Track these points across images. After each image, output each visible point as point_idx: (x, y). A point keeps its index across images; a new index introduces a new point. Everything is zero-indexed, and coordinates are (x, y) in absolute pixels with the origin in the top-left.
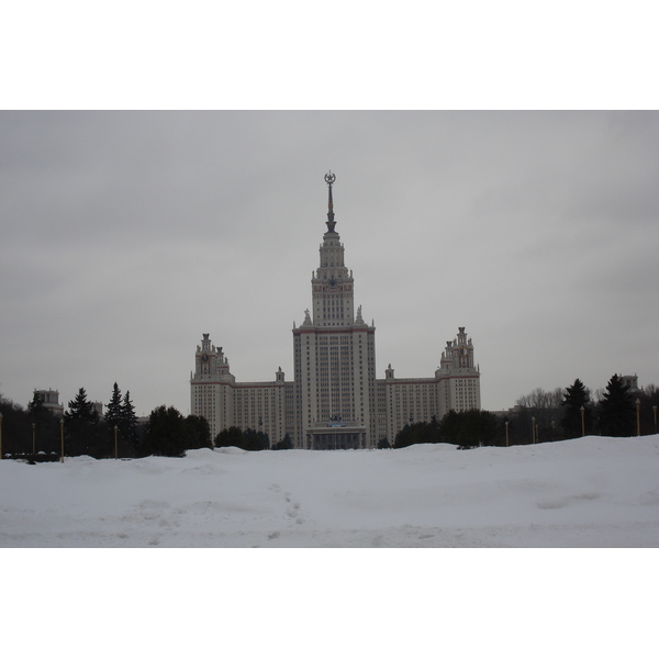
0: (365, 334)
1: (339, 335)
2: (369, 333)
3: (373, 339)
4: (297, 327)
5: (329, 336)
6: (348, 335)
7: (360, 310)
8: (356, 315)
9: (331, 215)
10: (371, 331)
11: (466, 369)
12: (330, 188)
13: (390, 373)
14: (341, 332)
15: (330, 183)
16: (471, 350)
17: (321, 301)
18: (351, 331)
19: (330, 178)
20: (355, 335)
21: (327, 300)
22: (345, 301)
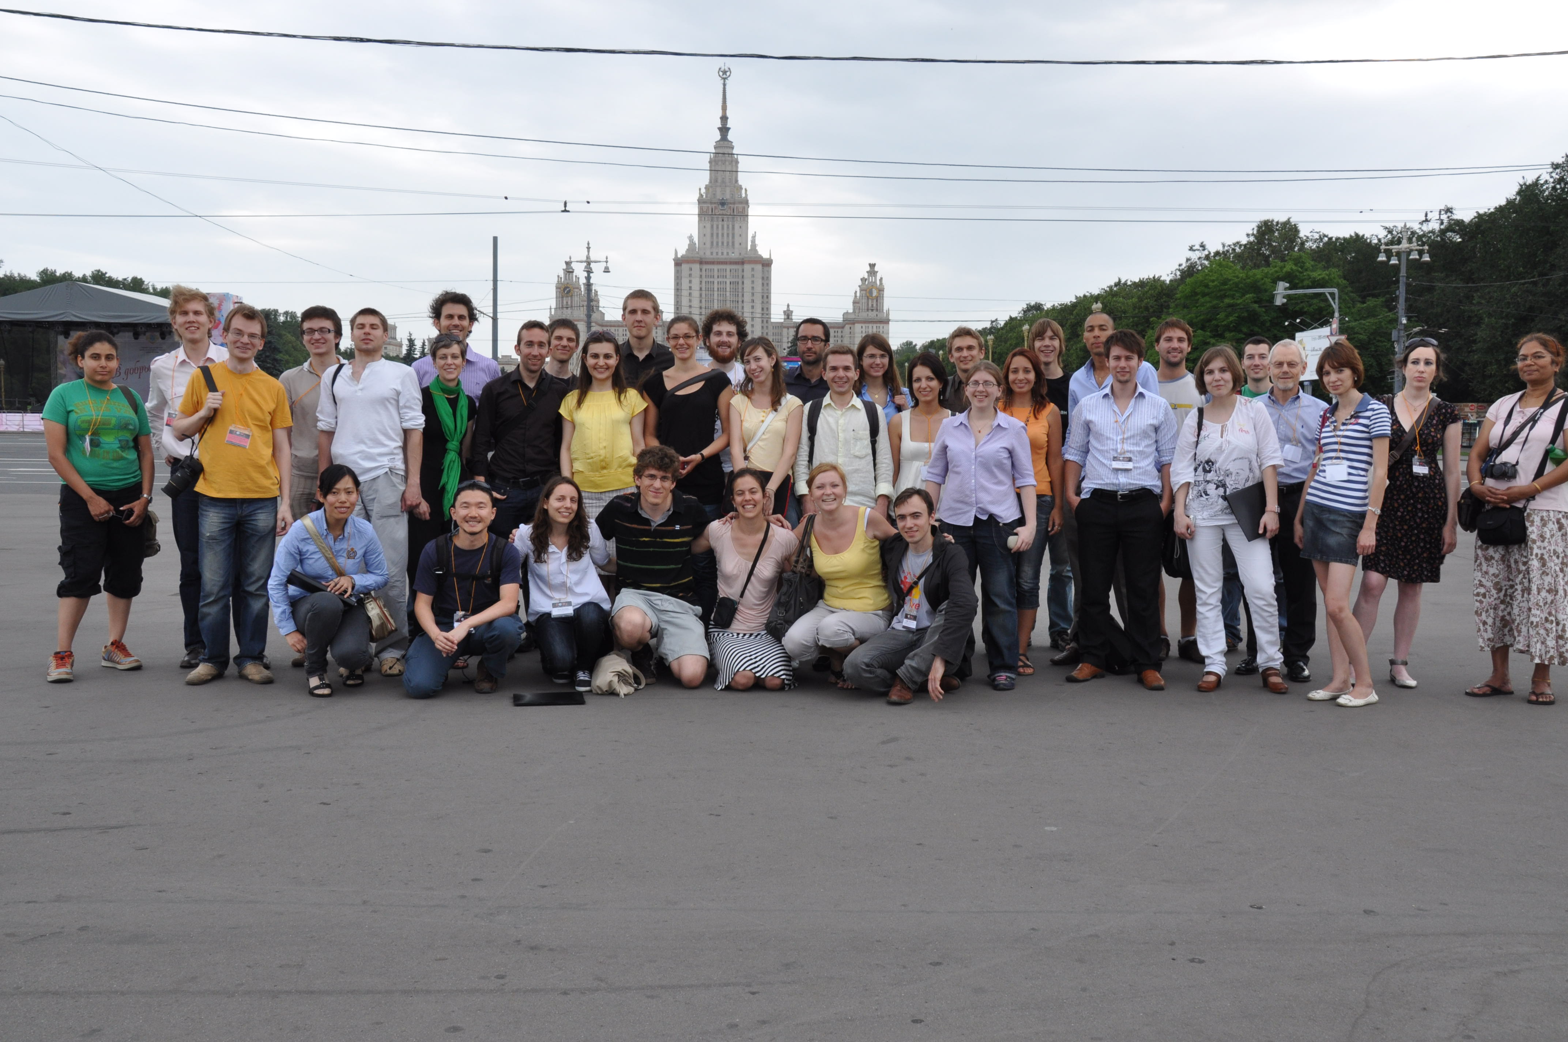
0: (759, 267)
1: (728, 267)
2: (763, 265)
3: (769, 272)
4: (679, 256)
5: (716, 267)
6: (739, 267)
7: (754, 237)
8: (749, 244)
9: (724, 119)
10: (767, 264)
11: (875, 313)
12: (724, 85)
13: (788, 314)
14: (731, 263)
15: (724, 79)
16: (881, 290)
17: (708, 225)
18: (742, 263)
19: (725, 72)
20: (747, 267)
21: (715, 224)
22: (737, 226)
